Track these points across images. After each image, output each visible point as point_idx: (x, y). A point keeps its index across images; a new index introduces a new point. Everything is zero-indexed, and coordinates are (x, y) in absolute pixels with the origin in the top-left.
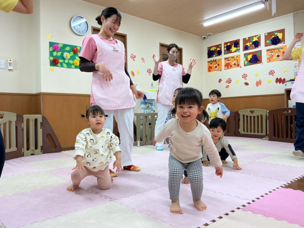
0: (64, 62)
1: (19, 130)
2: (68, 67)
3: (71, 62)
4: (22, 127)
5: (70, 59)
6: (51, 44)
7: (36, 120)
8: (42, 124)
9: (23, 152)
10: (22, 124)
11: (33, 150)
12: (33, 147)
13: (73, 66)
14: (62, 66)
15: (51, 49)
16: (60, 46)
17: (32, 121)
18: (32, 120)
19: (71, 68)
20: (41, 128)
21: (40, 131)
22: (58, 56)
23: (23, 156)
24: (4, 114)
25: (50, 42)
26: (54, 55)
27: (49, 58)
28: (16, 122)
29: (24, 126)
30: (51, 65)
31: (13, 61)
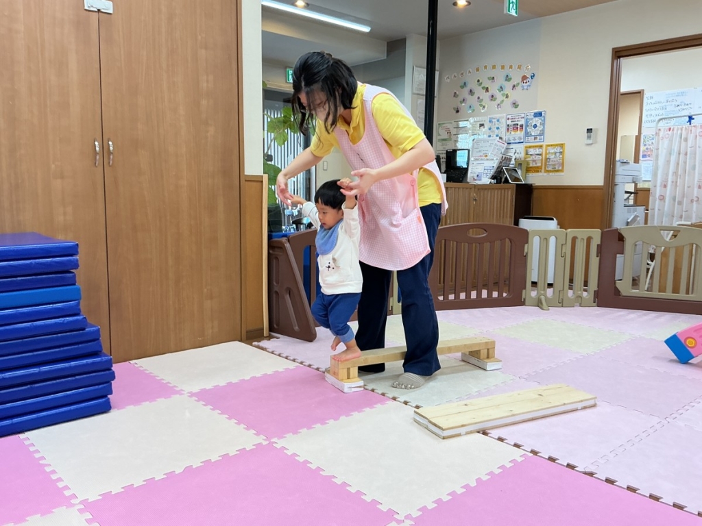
24: (679, 231)
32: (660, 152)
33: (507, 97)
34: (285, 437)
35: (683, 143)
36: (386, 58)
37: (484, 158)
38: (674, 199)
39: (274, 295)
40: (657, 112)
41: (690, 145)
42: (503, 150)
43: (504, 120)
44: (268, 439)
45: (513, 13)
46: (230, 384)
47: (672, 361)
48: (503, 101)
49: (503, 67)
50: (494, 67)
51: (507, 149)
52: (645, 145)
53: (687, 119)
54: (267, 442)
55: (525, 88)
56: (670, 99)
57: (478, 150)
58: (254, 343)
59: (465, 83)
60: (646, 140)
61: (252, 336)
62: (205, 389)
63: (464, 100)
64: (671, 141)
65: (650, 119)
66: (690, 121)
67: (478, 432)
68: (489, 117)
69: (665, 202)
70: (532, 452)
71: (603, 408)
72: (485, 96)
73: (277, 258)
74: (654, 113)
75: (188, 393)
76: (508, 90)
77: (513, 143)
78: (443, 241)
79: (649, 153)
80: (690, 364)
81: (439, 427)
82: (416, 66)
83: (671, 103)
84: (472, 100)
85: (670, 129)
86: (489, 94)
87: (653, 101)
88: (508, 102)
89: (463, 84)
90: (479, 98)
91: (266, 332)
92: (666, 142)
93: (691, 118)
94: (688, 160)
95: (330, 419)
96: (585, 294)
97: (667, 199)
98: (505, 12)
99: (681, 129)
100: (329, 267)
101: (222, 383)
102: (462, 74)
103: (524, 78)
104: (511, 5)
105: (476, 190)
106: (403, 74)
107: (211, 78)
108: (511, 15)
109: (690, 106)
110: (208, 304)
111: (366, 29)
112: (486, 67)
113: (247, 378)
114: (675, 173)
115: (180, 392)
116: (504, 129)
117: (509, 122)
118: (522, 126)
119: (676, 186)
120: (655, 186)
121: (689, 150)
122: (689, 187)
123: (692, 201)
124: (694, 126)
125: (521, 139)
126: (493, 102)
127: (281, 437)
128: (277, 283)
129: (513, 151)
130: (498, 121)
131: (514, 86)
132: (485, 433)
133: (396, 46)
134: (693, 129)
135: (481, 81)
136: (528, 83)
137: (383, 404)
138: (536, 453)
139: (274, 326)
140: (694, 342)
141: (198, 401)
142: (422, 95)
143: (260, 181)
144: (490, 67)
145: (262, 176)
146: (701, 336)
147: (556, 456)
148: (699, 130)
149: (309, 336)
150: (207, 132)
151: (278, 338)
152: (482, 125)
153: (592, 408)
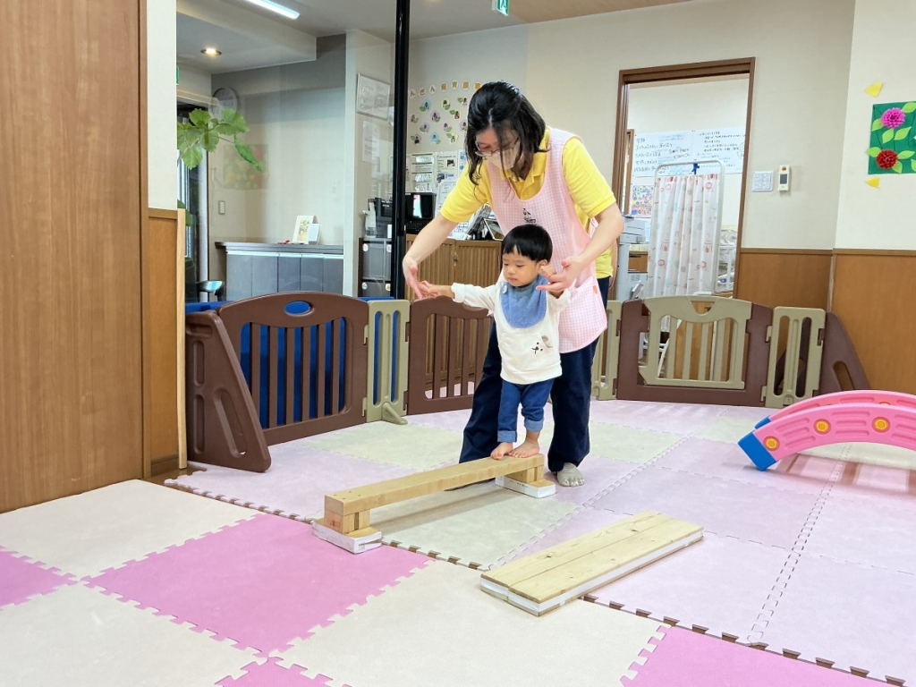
1: (757, 338)
4: (769, 335)
6: (878, 111)
7: (807, 323)
8: (823, 334)
9: (763, 395)
10: (769, 328)
11: (789, 396)
12: (792, 388)
14: (907, 169)
15: (878, 124)
16: (909, 109)
17: (796, 323)
18: (797, 321)
20: (819, 344)
21: (815, 351)
22: (898, 141)
23: (764, 406)
24: (713, 302)
25: (874, 107)
26: (884, 141)
27: (866, 152)
28: (747, 321)
29: (774, 332)
30: (872, 170)
31: (790, 170)
32: (659, 208)
34: (290, 646)
35: (688, 197)
36: (315, 59)
38: (677, 264)
39: (195, 402)
40: (649, 159)
41: (695, 199)
44: (262, 653)
45: (503, 10)
46: (153, 557)
47: (747, 468)
50: (465, 85)
52: (635, 199)
53: (692, 167)
54: (265, 660)
56: (664, 143)
58: (167, 481)
59: (426, 104)
60: (637, 192)
61: (161, 470)
62: (112, 569)
63: (425, 126)
64: (673, 192)
65: (641, 166)
66: (695, 170)
67: (580, 598)
69: (665, 268)
70: (667, 621)
71: (711, 542)
72: (455, 124)
73: (200, 343)
74: (646, 159)
75: (83, 579)
78: (433, 316)
79: (640, 209)
81: (532, 599)
82: (361, 75)
83: (666, 148)
84: (436, 128)
85: (672, 179)
86: (460, 121)
87: (644, 144)
89: (424, 106)
90: (446, 125)
91: (182, 462)
92: (667, 194)
93: (696, 166)
94: (693, 218)
95: (351, 602)
96: (603, 384)
97: (668, 265)
98: (493, 9)
99: (686, 179)
100: (537, 349)
101: (140, 557)
102: (423, 91)
104: (501, 1)
105: (457, 247)
106: (340, 83)
107: (95, 46)
108: (500, 14)
109: (686, 152)
110: (87, 421)
111: (292, 15)
112: (455, 84)
113: (180, 543)
114: (678, 233)
115: (67, 579)
119: (679, 249)
120: (654, 249)
121: (694, 204)
122: (694, 250)
123: (698, 267)
124: (700, 176)
127: (284, 647)
128: (202, 382)
132: (587, 598)
133: (330, 44)
134: (699, 179)
135: (448, 103)
137: (421, 566)
138: (673, 623)
139: (196, 451)
140: (775, 442)
141: (107, 592)
142: (371, 116)
143: (172, 219)
144: (460, 84)
145: (176, 212)
146: (785, 435)
147: (702, 625)
148: (706, 181)
149: (257, 463)
150: (87, 134)
151: (204, 470)
152: (450, 162)
153: (700, 543)
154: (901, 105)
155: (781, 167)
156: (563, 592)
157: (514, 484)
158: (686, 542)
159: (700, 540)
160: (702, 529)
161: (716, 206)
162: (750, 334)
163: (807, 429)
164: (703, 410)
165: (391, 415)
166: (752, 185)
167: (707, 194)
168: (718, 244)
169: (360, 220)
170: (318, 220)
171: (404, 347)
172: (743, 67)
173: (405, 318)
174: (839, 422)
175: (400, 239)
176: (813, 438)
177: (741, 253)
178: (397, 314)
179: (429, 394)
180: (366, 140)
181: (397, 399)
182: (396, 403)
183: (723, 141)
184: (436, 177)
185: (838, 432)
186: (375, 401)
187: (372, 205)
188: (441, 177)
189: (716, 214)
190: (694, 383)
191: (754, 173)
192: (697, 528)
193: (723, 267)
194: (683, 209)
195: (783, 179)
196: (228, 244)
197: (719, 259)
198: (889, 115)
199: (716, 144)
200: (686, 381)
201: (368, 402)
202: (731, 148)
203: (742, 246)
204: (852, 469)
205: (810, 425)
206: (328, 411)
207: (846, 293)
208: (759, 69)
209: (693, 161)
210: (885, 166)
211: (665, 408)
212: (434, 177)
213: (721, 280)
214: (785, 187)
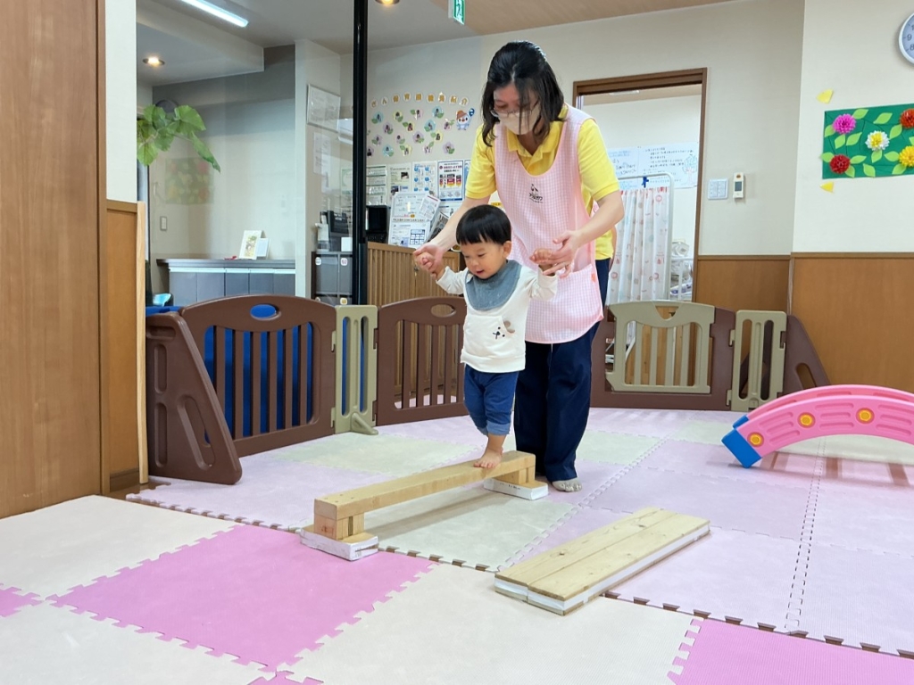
0: (868, 162)
1: (720, 342)
2: (878, 175)
3: (892, 156)
4: (732, 338)
5: (887, 150)
6: (829, 117)
7: (769, 326)
8: (786, 337)
9: (728, 399)
10: (732, 332)
11: (755, 400)
12: (757, 391)
13: (896, 170)
14: (860, 173)
15: (830, 130)
16: (859, 115)
17: (758, 326)
18: (760, 324)
19: (889, 174)
20: (782, 347)
21: (778, 354)
22: (849, 146)
23: (730, 410)
24: (678, 307)
25: (826, 113)
26: (837, 147)
27: (820, 157)
28: (711, 325)
29: (737, 336)
30: (826, 175)
31: (744, 177)
33: (438, 138)
34: (299, 659)
35: (638, 210)
36: (263, 70)
37: (410, 218)
38: (630, 277)
39: (156, 412)
41: (646, 211)
42: (436, 209)
43: (434, 169)
44: (267, 667)
45: (459, 18)
46: (125, 572)
47: (732, 466)
48: (433, 143)
49: (431, 98)
50: (419, 97)
51: (440, 207)
53: (642, 179)
54: (273, 675)
55: (462, 127)
57: (401, 208)
58: (128, 496)
59: (378, 117)
61: (121, 485)
62: (81, 586)
63: (378, 139)
66: (644, 184)
67: (601, 595)
68: (414, 163)
69: (618, 280)
70: (697, 614)
71: (718, 536)
72: (408, 136)
73: (162, 347)
75: (48, 598)
76: (439, 129)
77: (448, 200)
80: (755, 468)
81: (555, 597)
82: (312, 86)
84: (389, 140)
86: (413, 133)
88: (439, 146)
89: (376, 117)
90: (399, 137)
91: (143, 476)
94: (644, 231)
97: (621, 278)
98: (450, 15)
99: (636, 193)
100: (498, 334)
101: (111, 572)
102: (374, 103)
103: (461, 114)
104: (457, 8)
106: (289, 93)
107: (49, 22)
108: (456, 22)
109: (633, 167)
110: (41, 430)
111: (241, 22)
112: (407, 96)
113: (155, 557)
114: (630, 246)
115: (30, 599)
116: (435, 180)
117: (442, 172)
118: (459, 177)
119: (632, 261)
121: (645, 217)
122: (646, 262)
123: (651, 279)
124: (650, 189)
125: (458, 194)
126: (418, 144)
127: (292, 661)
128: (163, 388)
129: (449, 210)
130: (427, 169)
131: (447, 125)
132: (608, 595)
133: (279, 55)
134: (650, 193)
135: (401, 115)
136: (466, 122)
137: (426, 570)
138: (705, 616)
139: (158, 464)
140: (760, 438)
141: (79, 610)
142: (321, 127)
143: (132, 213)
144: (413, 96)
145: (136, 204)
146: (769, 430)
147: (736, 616)
148: (656, 194)
149: (227, 474)
150: (41, 116)
151: (168, 484)
152: (404, 174)
153: (707, 537)
154: (852, 111)
155: (736, 175)
156: (586, 588)
157: (505, 487)
158: (695, 535)
159: (707, 534)
160: (709, 522)
161: (667, 219)
162: (714, 339)
163: (792, 424)
164: (672, 415)
165: (361, 426)
166: (708, 192)
167: (658, 207)
168: (669, 256)
169: (312, 234)
170: (266, 234)
171: (372, 354)
172: (696, 77)
173: (373, 324)
174: (823, 415)
175: (362, 247)
176: (798, 432)
177: (698, 260)
178: (364, 321)
179: (398, 405)
180: (317, 151)
181: (366, 408)
182: (365, 414)
183: (668, 156)
184: (390, 190)
185: (823, 425)
186: (344, 411)
187: (324, 218)
188: (395, 190)
189: (667, 227)
190: (660, 388)
191: (709, 183)
192: (704, 521)
193: (674, 279)
194: (634, 222)
195: (738, 187)
196: (170, 261)
197: (671, 271)
198: (840, 122)
199: (662, 159)
200: (653, 387)
201: (336, 412)
202: (677, 163)
203: (700, 254)
204: (833, 465)
205: (794, 419)
206: (296, 422)
207: (805, 296)
208: (711, 79)
209: (642, 174)
210: (839, 170)
211: (635, 414)
212: (387, 190)
213: (673, 292)
214: (740, 194)
